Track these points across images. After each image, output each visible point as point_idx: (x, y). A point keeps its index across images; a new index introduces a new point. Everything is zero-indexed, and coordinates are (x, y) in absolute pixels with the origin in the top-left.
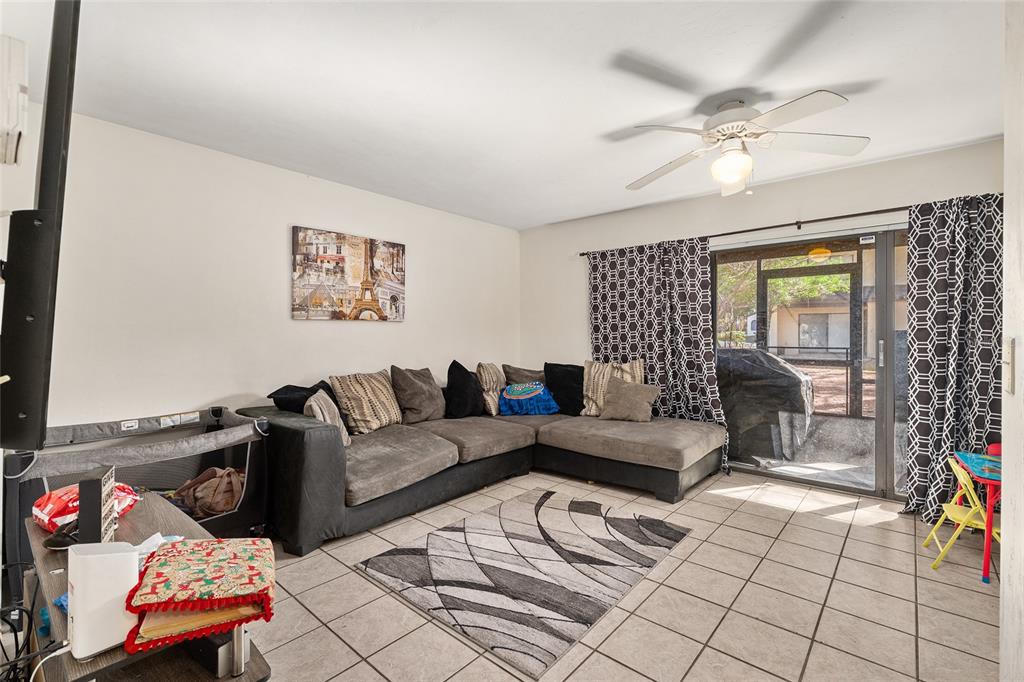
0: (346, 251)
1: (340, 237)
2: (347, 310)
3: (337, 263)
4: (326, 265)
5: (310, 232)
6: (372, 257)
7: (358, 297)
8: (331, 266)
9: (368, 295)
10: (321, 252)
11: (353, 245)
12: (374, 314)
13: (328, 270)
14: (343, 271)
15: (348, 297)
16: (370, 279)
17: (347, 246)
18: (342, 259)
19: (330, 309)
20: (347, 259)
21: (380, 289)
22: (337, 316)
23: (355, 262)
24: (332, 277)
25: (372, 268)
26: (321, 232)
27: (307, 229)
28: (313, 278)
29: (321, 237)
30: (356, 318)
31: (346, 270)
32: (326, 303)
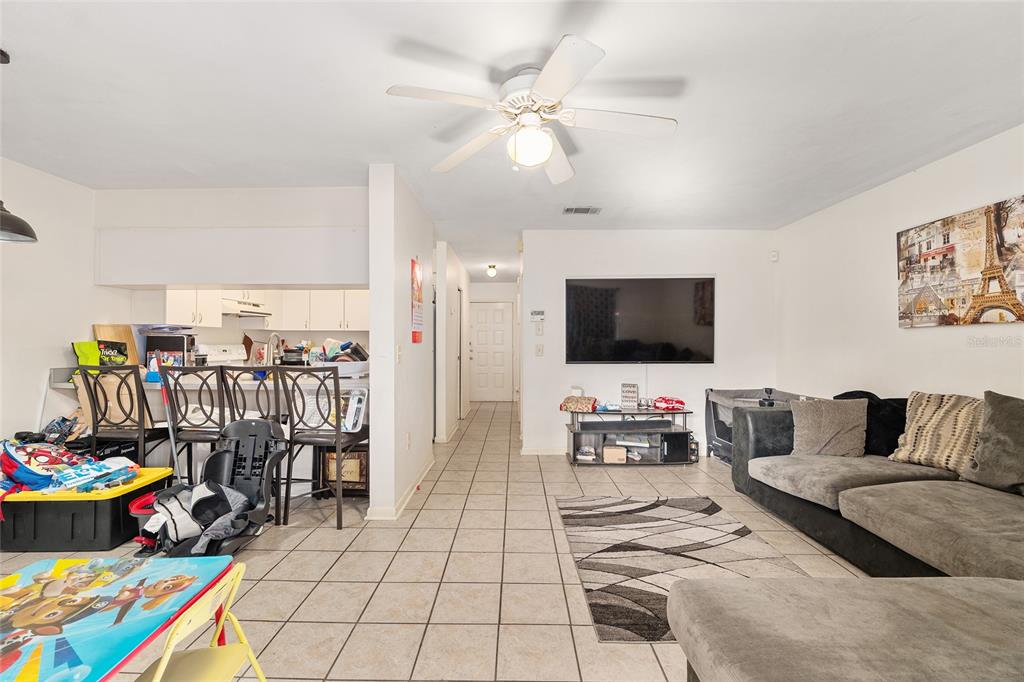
0: (956, 236)
1: (948, 222)
2: (959, 312)
3: (945, 256)
4: (931, 262)
5: (912, 232)
6: (1000, 230)
7: (977, 290)
8: (936, 262)
9: (995, 287)
10: (924, 250)
11: (965, 225)
12: (1005, 313)
13: (933, 268)
14: (952, 264)
15: (961, 295)
16: (997, 262)
17: (957, 230)
18: (952, 249)
19: (937, 314)
20: (957, 247)
21: (1017, 273)
22: (947, 321)
23: (971, 248)
24: (938, 275)
25: (1001, 245)
26: (923, 228)
27: (908, 230)
28: (916, 282)
29: (923, 233)
30: (975, 321)
31: (957, 261)
32: (932, 307)
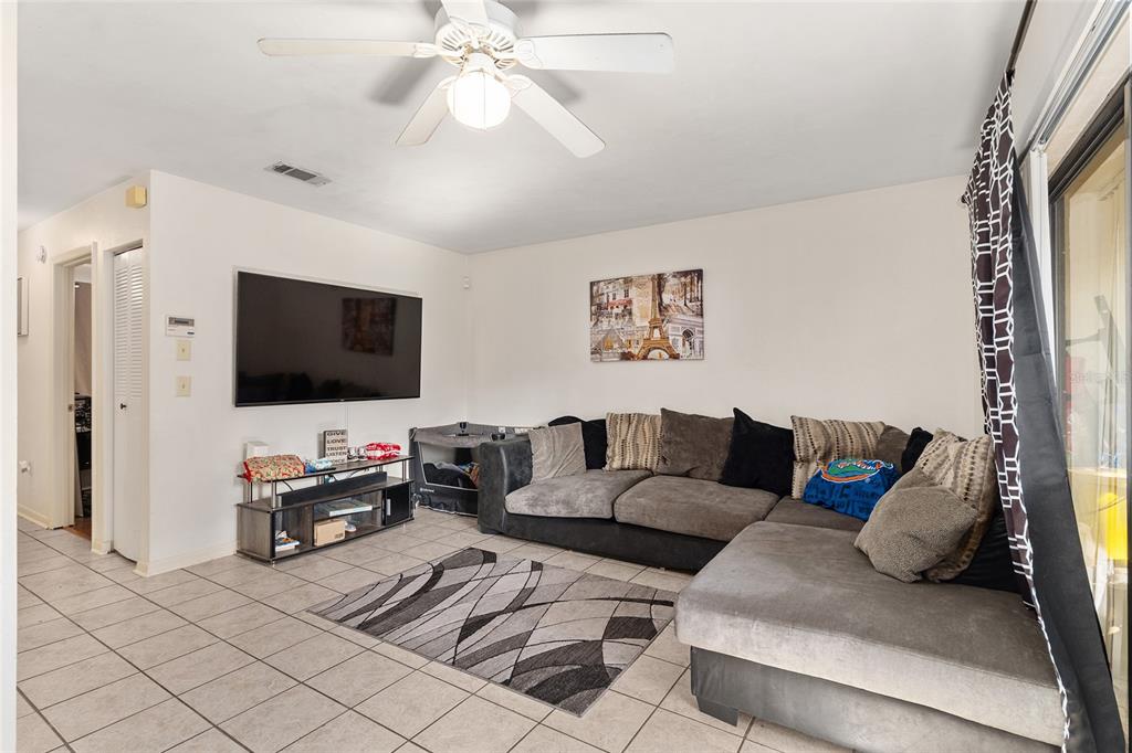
0: (633, 292)
1: (628, 281)
2: (635, 351)
3: (625, 307)
4: (615, 310)
5: (602, 284)
6: (660, 293)
7: (646, 336)
8: (619, 311)
9: (657, 333)
10: (611, 300)
11: (640, 286)
12: (663, 352)
13: (617, 315)
14: (630, 313)
15: (636, 338)
16: (658, 316)
17: (634, 288)
18: (630, 302)
19: (620, 351)
20: (634, 301)
21: (670, 325)
22: (627, 357)
23: (642, 302)
24: (621, 321)
25: (660, 304)
26: (610, 281)
27: (599, 282)
28: (605, 325)
29: (611, 286)
30: (645, 358)
31: (633, 311)
32: (616, 346)
